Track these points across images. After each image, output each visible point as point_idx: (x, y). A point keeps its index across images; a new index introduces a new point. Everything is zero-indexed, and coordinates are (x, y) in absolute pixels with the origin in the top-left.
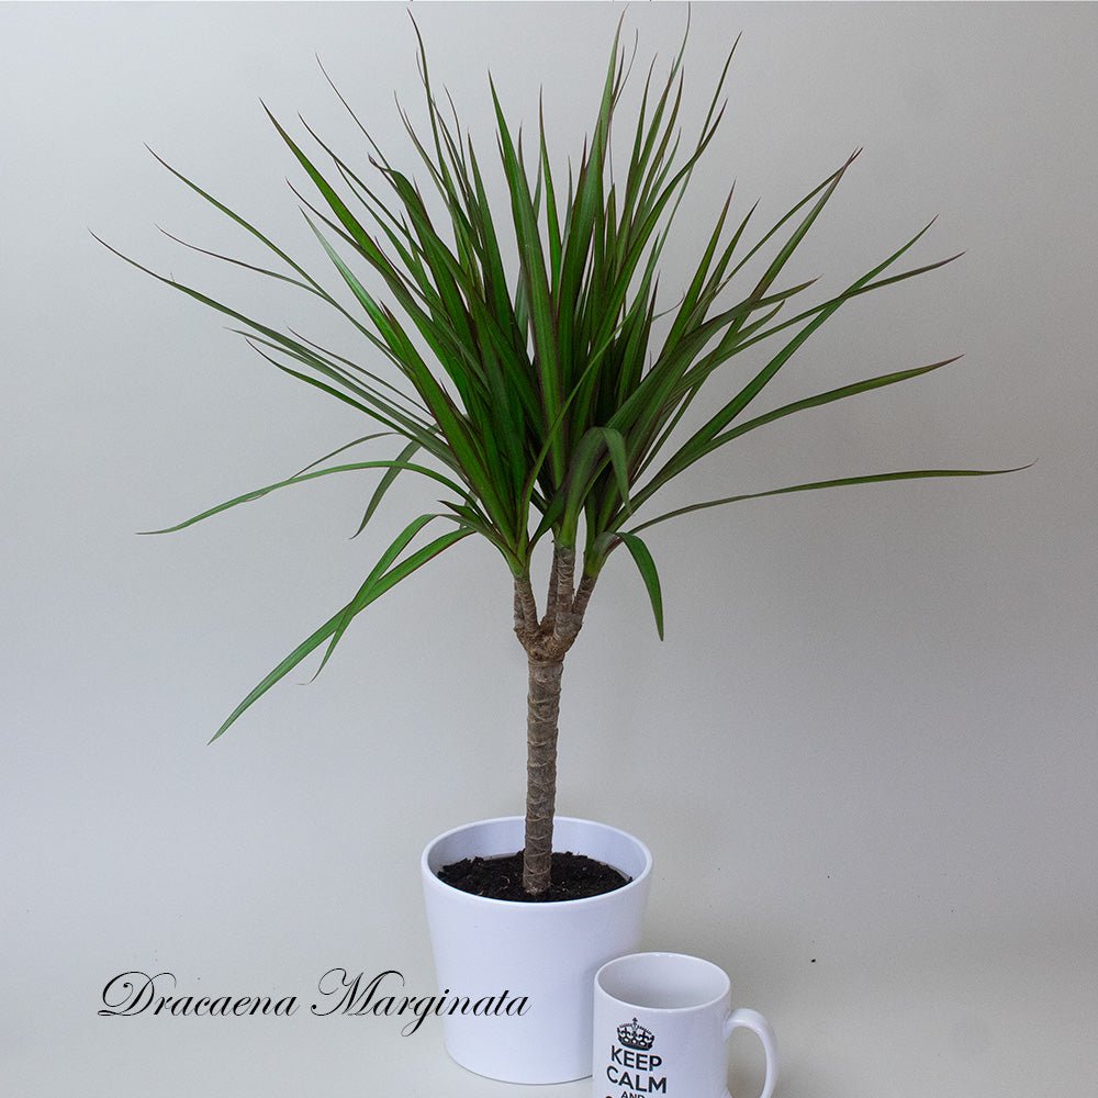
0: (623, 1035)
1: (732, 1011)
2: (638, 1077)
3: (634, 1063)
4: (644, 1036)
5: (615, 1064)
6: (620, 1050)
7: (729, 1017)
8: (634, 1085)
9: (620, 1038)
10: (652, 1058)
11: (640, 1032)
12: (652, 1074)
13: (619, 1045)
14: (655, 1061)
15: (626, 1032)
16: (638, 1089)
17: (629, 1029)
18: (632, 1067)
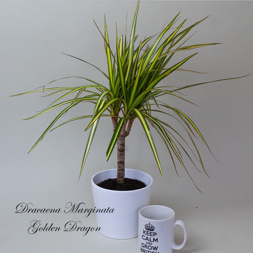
0: (146, 227)
1: (175, 221)
4: (152, 227)
5: (144, 235)
6: (146, 231)
7: (175, 222)
9: (146, 228)
10: (154, 233)
11: (151, 226)
13: (145, 230)
14: (155, 234)
15: (147, 226)
17: (148, 225)
18: (149, 235)
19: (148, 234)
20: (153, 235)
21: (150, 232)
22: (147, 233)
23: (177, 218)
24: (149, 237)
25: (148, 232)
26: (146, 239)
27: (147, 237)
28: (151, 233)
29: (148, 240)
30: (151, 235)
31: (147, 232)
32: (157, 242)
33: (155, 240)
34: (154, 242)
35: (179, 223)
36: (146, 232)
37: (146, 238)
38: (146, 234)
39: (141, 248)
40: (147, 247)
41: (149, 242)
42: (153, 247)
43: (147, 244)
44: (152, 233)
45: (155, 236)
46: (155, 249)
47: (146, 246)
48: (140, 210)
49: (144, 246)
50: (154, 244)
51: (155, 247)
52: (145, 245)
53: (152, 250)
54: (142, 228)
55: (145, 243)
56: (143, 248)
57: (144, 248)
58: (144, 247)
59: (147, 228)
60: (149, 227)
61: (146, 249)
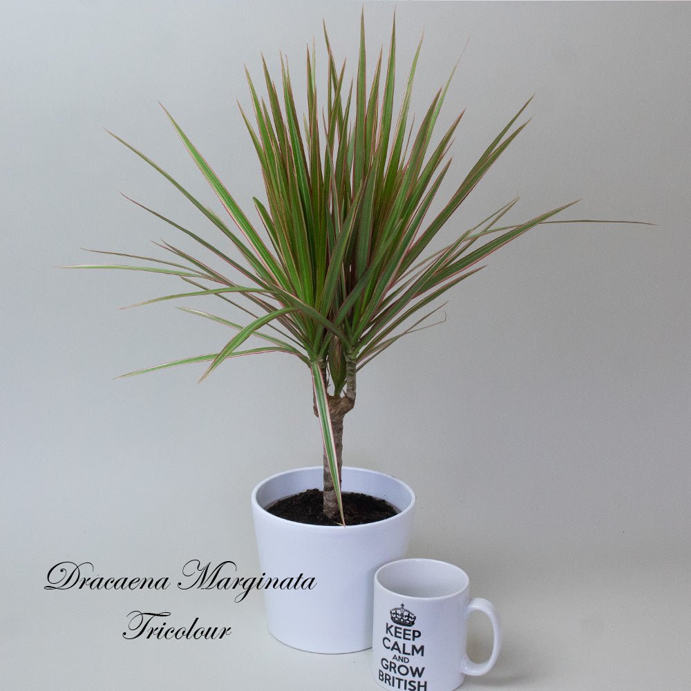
19: (398, 634)
20: (411, 637)
21: (405, 630)
22: (396, 632)
23: (474, 591)
24: (401, 642)
25: (398, 630)
26: (393, 648)
27: (396, 643)
28: (407, 632)
29: (398, 649)
30: (407, 636)
31: (396, 628)
32: (422, 655)
33: (416, 651)
34: (413, 654)
35: (479, 604)
36: (393, 630)
37: (394, 645)
38: (393, 633)
39: (380, 671)
40: (396, 669)
41: (402, 655)
42: (411, 668)
43: (395, 661)
44: (410, 630)
45: (416, 638)
46: (417, 674)
47: (391, 667)
48: (378, 571)
49: (388, 666)
50: (415, 661)
51: (417, 669)
52: (391, 663)
53: (409, 677)
54: (383, 618)
55: (390, 659)
56: (385, 671)
57: (387, 671)
58: (387, 668)
59: (396, 619)
60: (402, 615)
61: (392, 674)
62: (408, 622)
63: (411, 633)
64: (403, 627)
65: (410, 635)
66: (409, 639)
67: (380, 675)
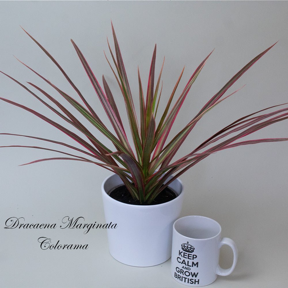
0: (184, 247)
1: (222, 239)
2: (188, 262)
3: (187, 257)
4: (191, 248)
5: (180, 256)
6: (182, 252)
7: (221, 241)
8: (187, 264)
9: (182, 248)
10: (193, 255)
11: (189, 246)
12: (193, 261)
13: (181, 250)
14: (195, 257)
15: (184, 246)
16: (188, 265)
17: (186, 245)
18: (186, 258)
19: (185, 256)
20: (192, 258)
21: (189, 254)
22: (184, 255)
24: (186, 260)
25: (185, 254)
26: (182, 263)
27: (184, 260)
28: (190, 255)
29: (185, 263)
30: (190, 258)
31: (184, 253)
32: (197, 267)
33: (194, 264)
34: (192, 266)
36: (182, 254)
38: (183, 256)
39: (175, 273)
40: (184, 273)
41: (187, 267)
42: (191, 273)
43: (183, 269)
44: (191, 255)
45: (194, 259)
46: (194, 276)
47: (181, 271)
49: (179, 271)
50: (193, 270)
51: (194, 273)
52: (181, 270)
53: (190, 277)
54: (177, 248)
55: (181, 268)
56: (178, 273)
57: (179, 274)
58: (179, 272)
59: (184, 249)
60: (187, 247)
61: (181, 275)
62: (190, 250)
63: (192, 256)
64: (188, 253)
65: (191, 257)
66: (191, 259)
67: (175, 275)
